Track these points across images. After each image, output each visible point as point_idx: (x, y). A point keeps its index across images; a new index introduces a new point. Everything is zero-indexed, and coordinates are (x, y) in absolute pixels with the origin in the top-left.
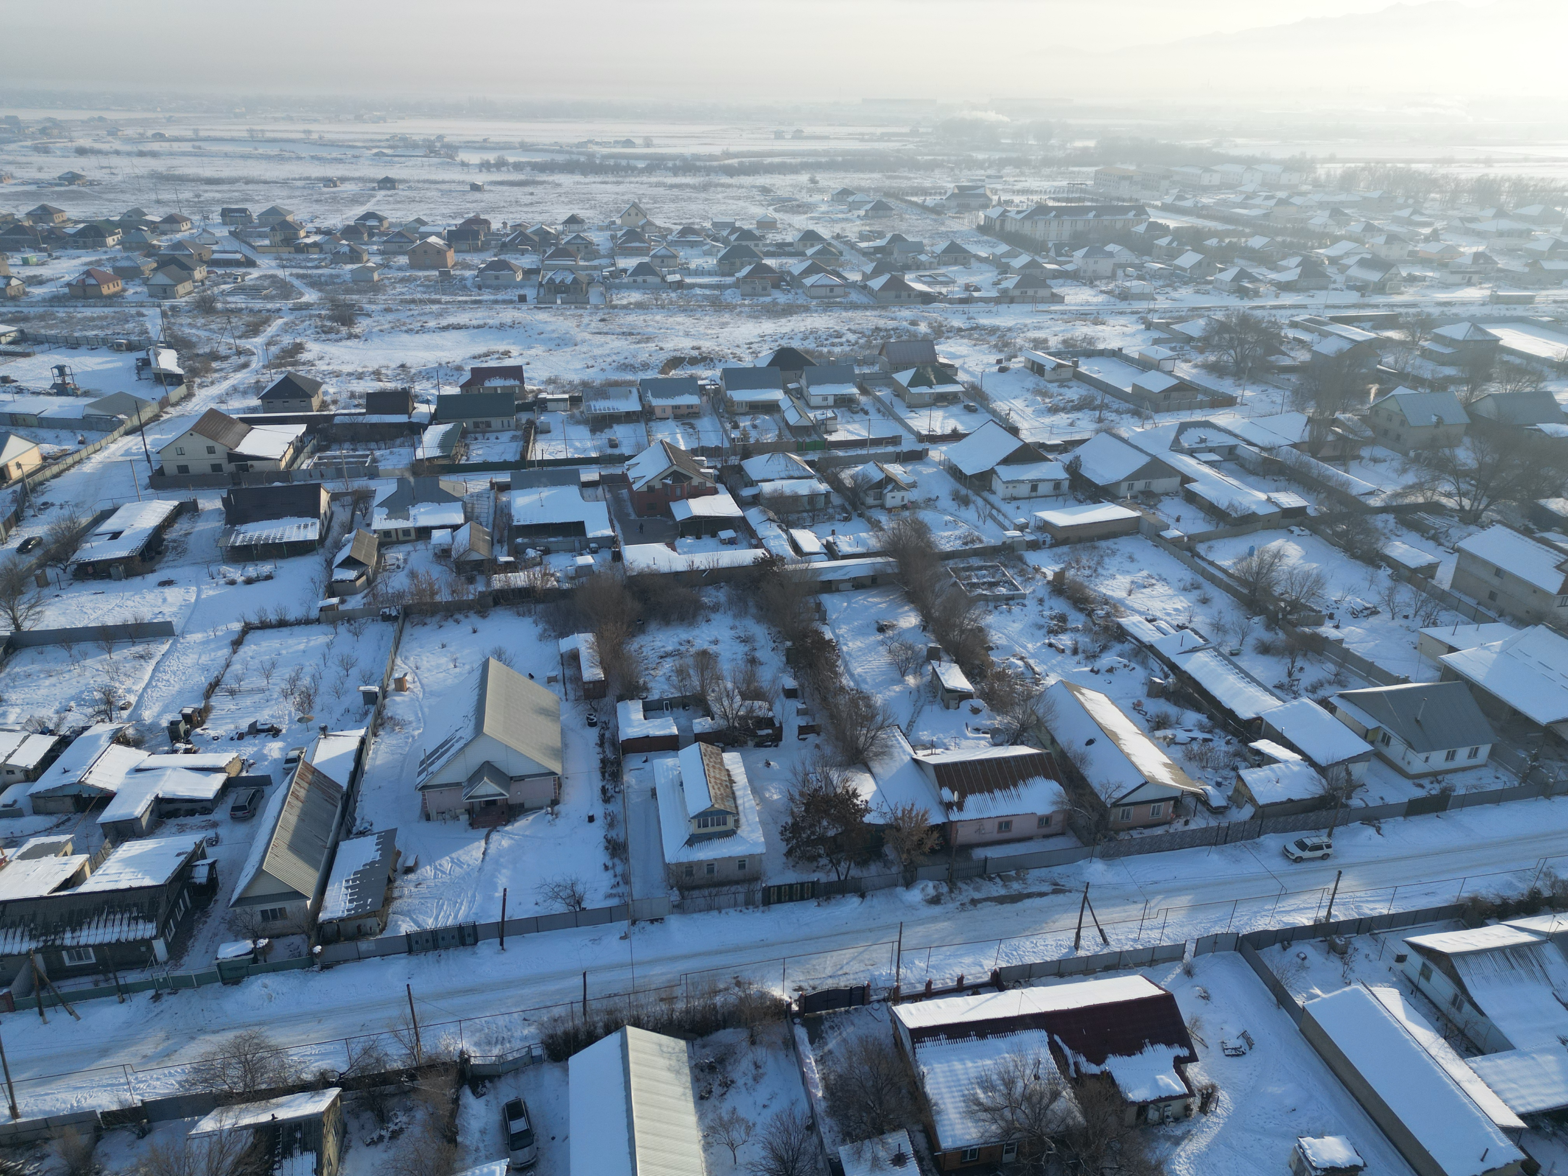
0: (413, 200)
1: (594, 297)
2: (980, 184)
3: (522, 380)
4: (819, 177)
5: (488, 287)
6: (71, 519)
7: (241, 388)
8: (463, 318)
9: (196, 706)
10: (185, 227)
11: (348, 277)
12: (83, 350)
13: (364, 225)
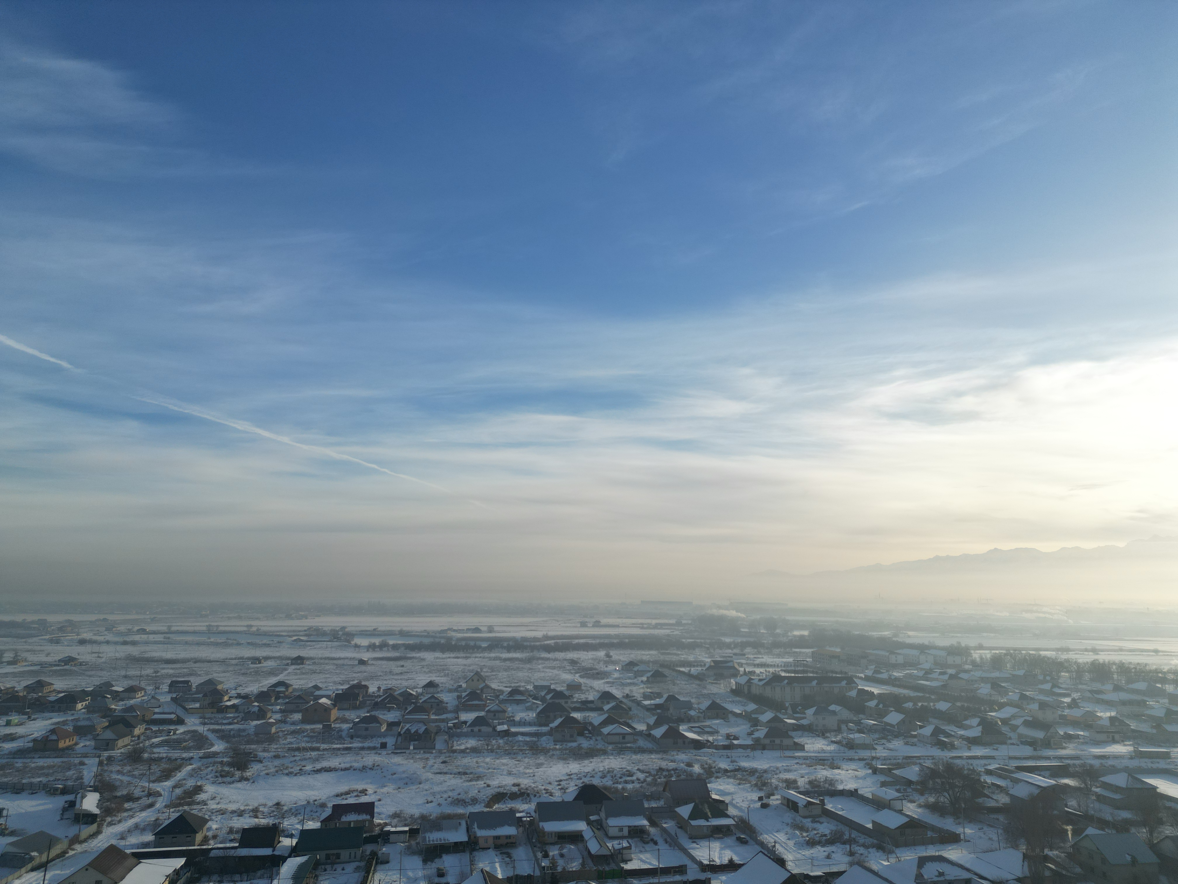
0: (314, 672)
1: (439, 744)
2: (729, 659)
3: (372, 815)
4: (612, 653)
5: (359, 736)
7: (142, 825)
8: (334, 762)
10: (140, 695)
11: (252, 731)
12: (24, 794)
13: (274, 691)
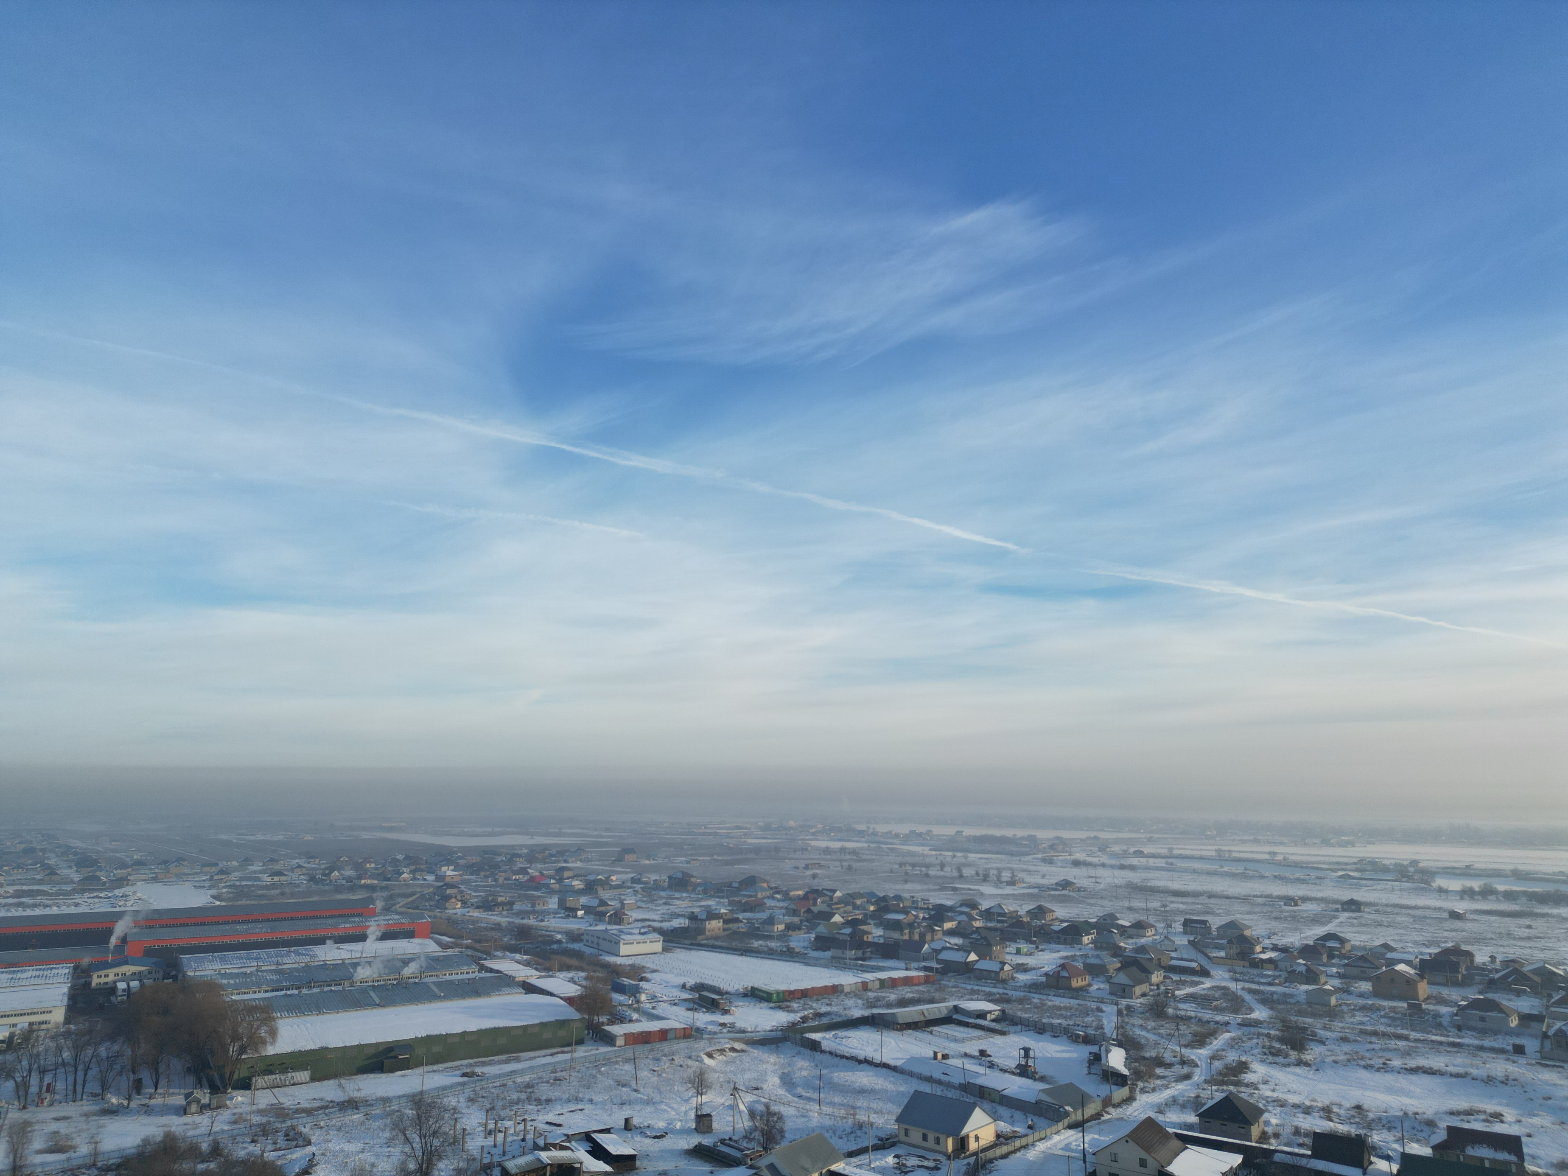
0: (1380, 924)
3: (1520, 1156)
5: (1470, 1029)
7: (1181, 1100)
8: (1437, 1062)
10: (1150, 933)
11: (1302, 998)
12: (1047, 1036)
13: (1324, 946)
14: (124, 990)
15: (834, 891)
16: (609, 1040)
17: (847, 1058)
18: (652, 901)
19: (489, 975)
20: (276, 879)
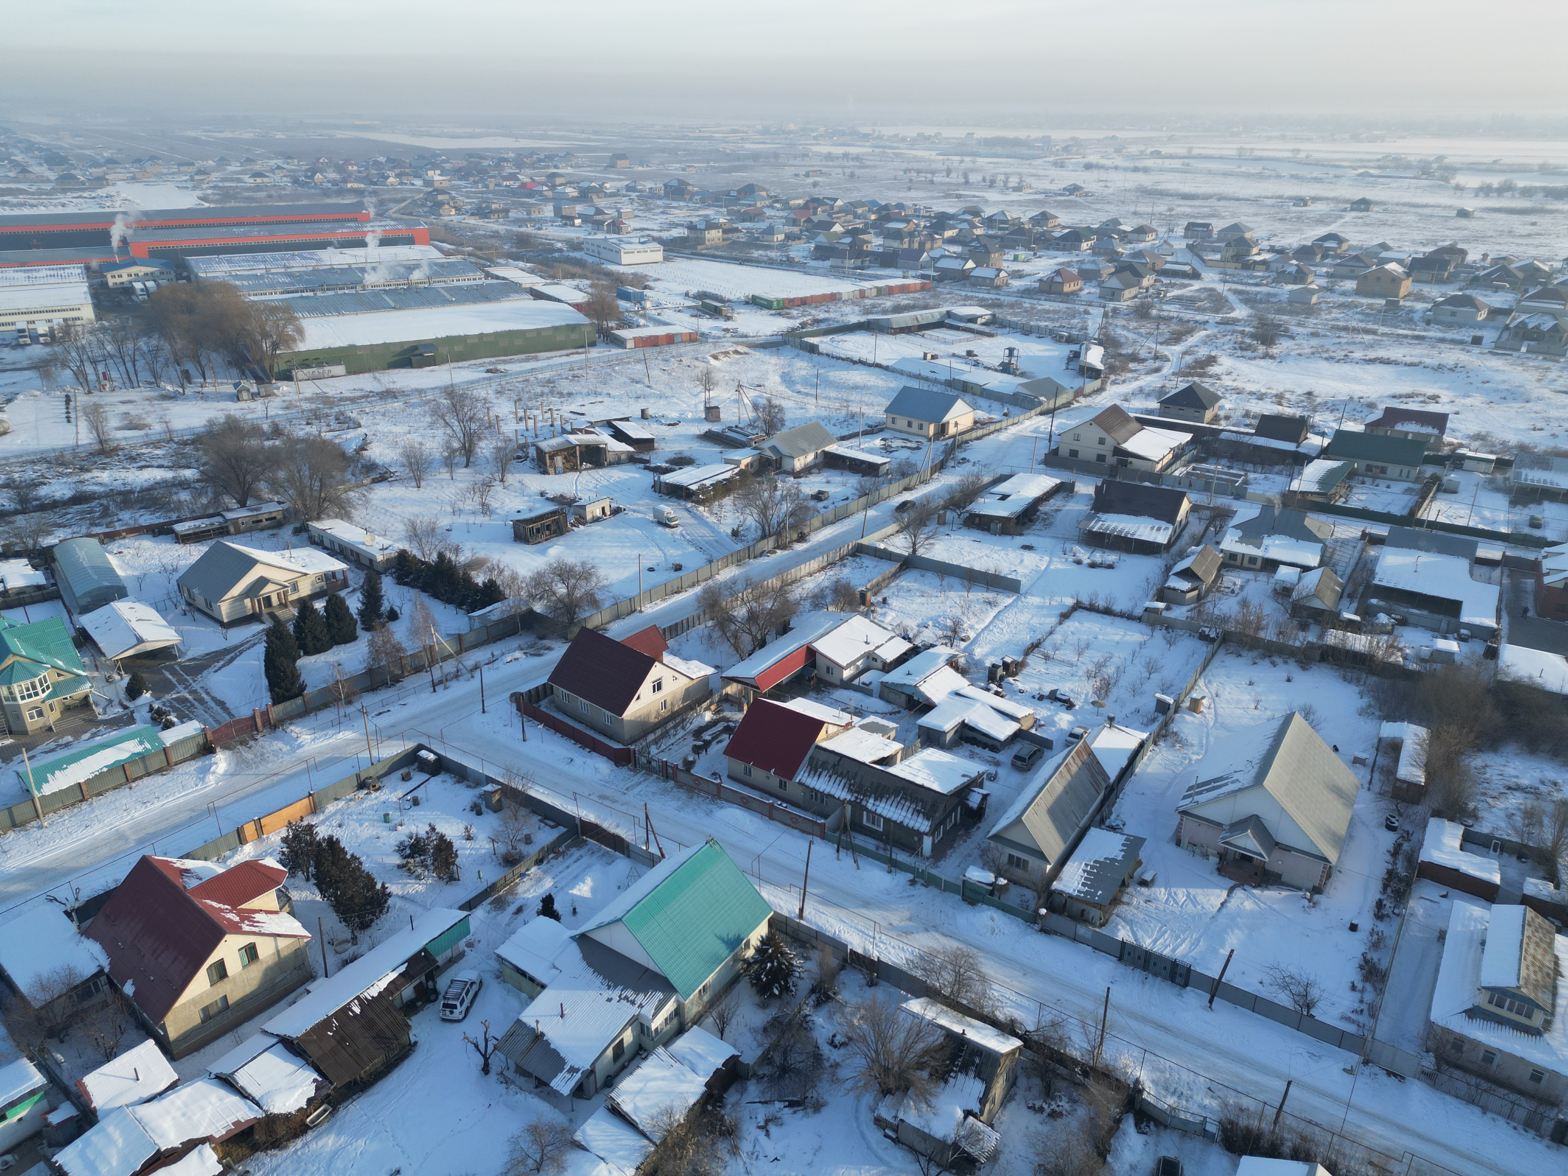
0: (1384, 224)
3: (1442, 430)
5: (1438, 323)
6: (978, 476)
7: (1147, 390)
8: (1396, 353)
9: (1016, 658)
10: (1150, 238)
11: (1285, 297)
12: (1032, 337)
13: (1321, 246)
14: (142, 290)
15: (835, 200)
16: (620, 343)
17: (843, 359)
18: (649, 210)
19: (495, 281)
20: (259, 180)
